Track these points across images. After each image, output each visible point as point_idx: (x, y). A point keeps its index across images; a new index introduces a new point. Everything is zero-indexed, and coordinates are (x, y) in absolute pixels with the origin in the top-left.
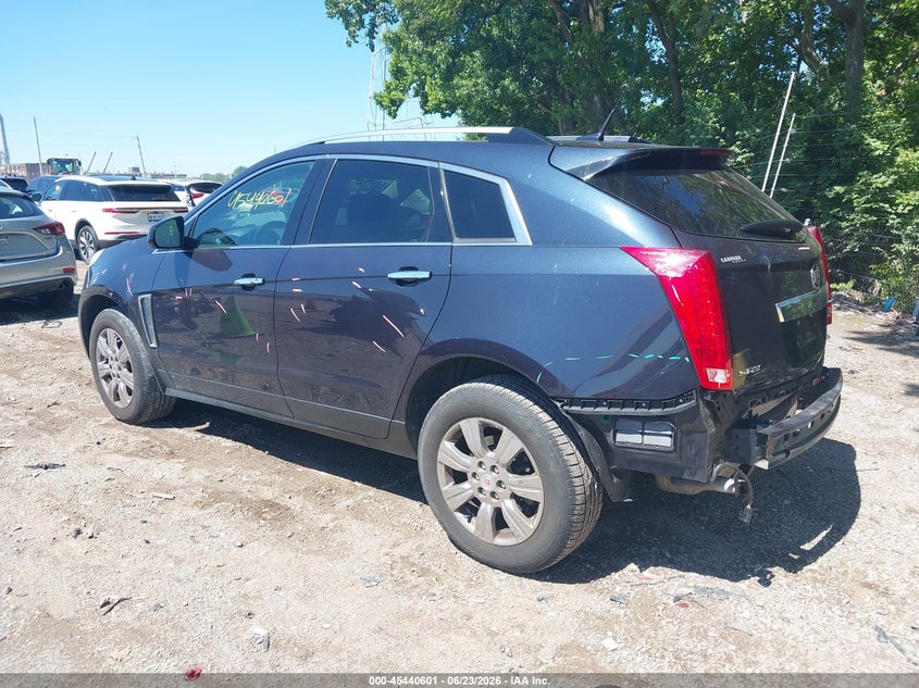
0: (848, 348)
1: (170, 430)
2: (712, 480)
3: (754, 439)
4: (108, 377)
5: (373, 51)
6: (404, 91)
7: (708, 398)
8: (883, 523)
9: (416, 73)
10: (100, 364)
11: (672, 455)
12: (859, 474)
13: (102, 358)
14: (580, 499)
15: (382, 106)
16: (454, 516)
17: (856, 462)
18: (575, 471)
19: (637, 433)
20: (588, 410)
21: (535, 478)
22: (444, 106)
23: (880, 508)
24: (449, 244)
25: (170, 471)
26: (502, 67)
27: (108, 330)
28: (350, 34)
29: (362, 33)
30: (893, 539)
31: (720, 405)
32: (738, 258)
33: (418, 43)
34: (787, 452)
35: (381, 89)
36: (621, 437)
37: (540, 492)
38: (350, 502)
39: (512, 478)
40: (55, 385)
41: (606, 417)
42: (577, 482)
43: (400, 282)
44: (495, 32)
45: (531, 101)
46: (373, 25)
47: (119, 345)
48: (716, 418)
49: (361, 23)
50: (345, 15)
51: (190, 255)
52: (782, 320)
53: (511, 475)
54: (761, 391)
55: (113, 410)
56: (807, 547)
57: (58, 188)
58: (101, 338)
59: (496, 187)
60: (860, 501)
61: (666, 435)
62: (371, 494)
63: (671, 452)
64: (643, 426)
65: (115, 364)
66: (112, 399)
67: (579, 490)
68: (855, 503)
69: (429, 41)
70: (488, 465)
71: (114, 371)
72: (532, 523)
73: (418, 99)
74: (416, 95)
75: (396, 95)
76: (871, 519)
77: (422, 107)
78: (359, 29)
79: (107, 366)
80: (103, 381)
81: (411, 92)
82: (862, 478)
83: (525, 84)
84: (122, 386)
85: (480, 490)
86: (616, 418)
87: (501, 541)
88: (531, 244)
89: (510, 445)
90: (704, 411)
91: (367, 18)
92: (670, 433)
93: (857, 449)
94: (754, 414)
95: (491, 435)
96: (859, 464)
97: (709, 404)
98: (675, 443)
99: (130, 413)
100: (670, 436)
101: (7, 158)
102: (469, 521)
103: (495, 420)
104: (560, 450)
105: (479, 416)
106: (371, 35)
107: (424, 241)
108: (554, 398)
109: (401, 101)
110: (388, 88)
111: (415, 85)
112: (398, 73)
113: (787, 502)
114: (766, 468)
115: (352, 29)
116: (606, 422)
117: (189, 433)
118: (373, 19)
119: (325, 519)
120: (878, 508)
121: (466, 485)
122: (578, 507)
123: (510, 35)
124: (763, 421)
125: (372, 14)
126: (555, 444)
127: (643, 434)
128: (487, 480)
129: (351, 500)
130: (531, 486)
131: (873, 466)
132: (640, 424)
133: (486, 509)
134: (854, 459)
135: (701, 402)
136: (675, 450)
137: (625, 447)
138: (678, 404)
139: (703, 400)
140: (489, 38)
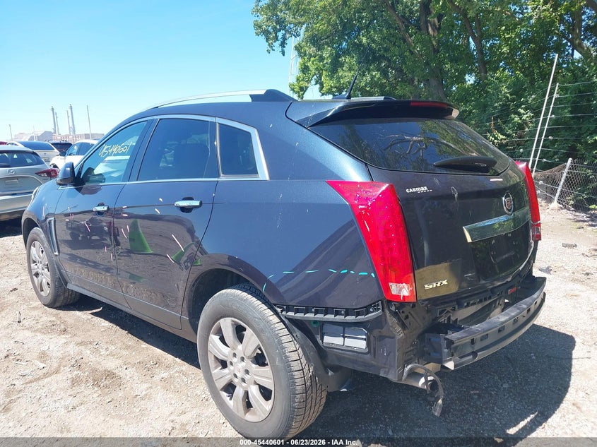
0: (589, 255)
1: (73, 312)
2: (403, 378)
3: (444, 343)
4: (37, 275)
5: (284, 55)
6: (309, 81)
7: (393, 308)
8: (584, 409)
9: (317, 69)
10: (33, 265)
11: (368, 355)
12: (574, 362)
13: (34, 262)
14: (299, 389)
15: (294, 91)
16: (219, 394)
17: (573, 352)
18: (296, 365)
19: (339, 336)
20: (300, 315)
21: (267, 369)
22: (334, 90)
23: (584, 394)
24: (216, 179)
25: (56, 345)
26: (368, 62)
27: (36, 242)
28: (269, 45)
29: (278, 43)
30: (590, 425)
31: (406, 313)
32: (424, 189)
33: (313, 49)
34: (474, 354)
35: (294, 81)
36: (327, 339)
37: (271, 381)
38: (165, 375)
39: (254, 368)
40: (19, 278)
41: (315, 322)
42: (297, 375)
43: (183, 209)
44: (364, 40)
45: (391, 84)
46: (284, 39)
47: (42, 251)
48: (404, 326)
49: (276, 38)
50: (266, 33)
51: (79, 190)
52: (469, 240)
53: (254, 365)
54: (452, 301)
55: (40, 297)
56: (512, 431)
57: (75, 147)
58: (32, 247)
59: (248, 135)
60: (568, 386)
61: (362, 339)
62: (184, 368)
63: (366, 354)
64: (344, 330)
65: (40, 266)
66: (39, 290)
67: (299, 382)
68: (564, 388)
69: (320, 48)
70: (239, 356)
71: (40, 271)
72: (267, 406)
73: (318, 86)
74: (316, 84)
75: (303, 84)
76: (574, 404)
77: (320, 91)
78: (275, 42)
79: (36, 267)
80: (34, 277)
81: (313, 82)
82: (575, 364)
83: (385, 74)
84: (44, 281)
85: (236, 376)
86: (323, 323)
87: (249, 417)
88: (268, 178)
89: (251, 341)
90: (391, 320)
91: (280, 34)
92: (364, 337)
93: (577, 340)
94: (453, 318)
95: (239, 332)
96: (576, 353)
97: (395, 314)
98: (368, 345)
99: (48, 300)
100: (365, 339)
101: (74, 131)
102: (231, 399)
103: (241, 320)
104: (283, 348)
105: (231, 317)
106: (283, 44)
107: (202, 177)
108: (275, 305)
109: (307, 88)
110: (298, 79)
111: (315, 77)
112: (305, 69)
113: (506, 386)
114: (452, 368)
115: (270, 42)
116: (315, 326)
117: (85, 315)
118: (284, 35)
119: (142, 388)
120: (582, 394)
121: (226, 371)
122: (298, 396)
123: (374, 41)
124: (456, 327)
125: (284, 32)
126: (280, 342)
127: (344, 337)
128: (238, 367)
129: (167, 374)
130: (265, 376)
131: (587, 355)
132: (341, 328)
133: (239, 392)
134: (573, 348)
135: (387, 312)
136: (369, 352)
137: (330, 347)
138: (368, 312)
139: (390, 310)
140: (361, 44)
